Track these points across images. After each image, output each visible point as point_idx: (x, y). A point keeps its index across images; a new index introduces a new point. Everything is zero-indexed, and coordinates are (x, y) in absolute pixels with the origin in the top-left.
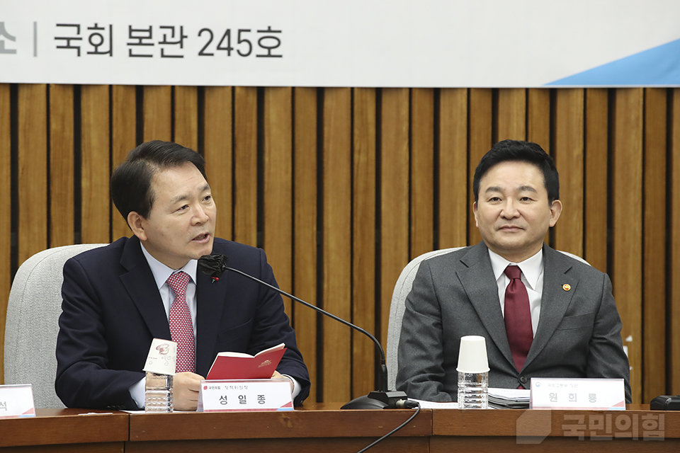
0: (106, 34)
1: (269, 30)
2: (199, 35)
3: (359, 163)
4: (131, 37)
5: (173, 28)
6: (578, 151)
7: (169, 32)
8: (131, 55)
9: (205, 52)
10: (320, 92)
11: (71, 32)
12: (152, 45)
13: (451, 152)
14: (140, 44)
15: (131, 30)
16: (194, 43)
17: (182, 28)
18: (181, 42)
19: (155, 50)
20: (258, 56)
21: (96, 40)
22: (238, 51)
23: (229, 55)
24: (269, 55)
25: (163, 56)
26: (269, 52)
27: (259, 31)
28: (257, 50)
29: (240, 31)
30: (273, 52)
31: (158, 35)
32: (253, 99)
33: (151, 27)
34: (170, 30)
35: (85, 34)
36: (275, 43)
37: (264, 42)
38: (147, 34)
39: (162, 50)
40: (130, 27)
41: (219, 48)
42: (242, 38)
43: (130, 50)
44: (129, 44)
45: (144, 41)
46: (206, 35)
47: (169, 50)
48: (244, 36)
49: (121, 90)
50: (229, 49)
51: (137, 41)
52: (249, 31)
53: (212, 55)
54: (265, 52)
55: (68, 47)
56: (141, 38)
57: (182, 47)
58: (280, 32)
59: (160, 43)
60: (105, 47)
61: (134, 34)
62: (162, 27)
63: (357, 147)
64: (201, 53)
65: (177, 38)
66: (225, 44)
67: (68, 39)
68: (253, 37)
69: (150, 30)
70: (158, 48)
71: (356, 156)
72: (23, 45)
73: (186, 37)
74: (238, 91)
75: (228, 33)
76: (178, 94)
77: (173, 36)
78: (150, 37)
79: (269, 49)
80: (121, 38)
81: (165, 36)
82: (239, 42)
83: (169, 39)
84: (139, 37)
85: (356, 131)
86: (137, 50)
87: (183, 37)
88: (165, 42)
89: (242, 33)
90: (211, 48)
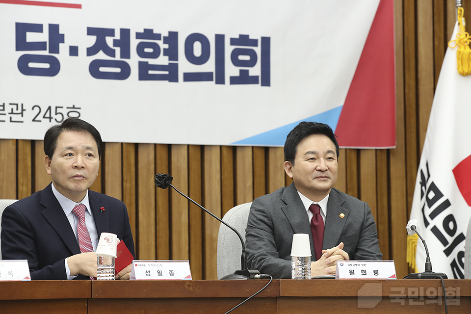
1: (74, 107)
2: (33, 109)
3: (126, 188)
5: (17, 105)
7: (15, 107)
9: (36, 119)
12: (5, 114)
16: (30, 114)
17: (22, 105)
18: (22, 113)
19: (6, 118)
22: (56, 120)
23: (50, 121)
25: (11, 121)
27: (68, 108)
29: (56, 107)
31: (8, 109)
33: (4, 104)
36: (77, 115)
37: (71, 114)
38: (1, 108)
39: (11, 118)
41: (44, 117)
42: (58, 112)
45: (0, 112)
46: (37, 110)
47: (15, 118)
48: (59, 110)
50: (50, 118)
52: (62, 107)
53: (40, 121)
57: (22, 116)
58: (80, 108)
59: (9, 113)
62: (10, 104)
63: (125, 178)
64: (34, 120)
65: (20, 111)
66: (48, 115)
68: (65, 111)
69: (4, 106)
70: (8, 116)
71: (124, 184)
73: (25, 110)
75: (50, 108)
76: (20, 144)
77: (17, 110)
78: (4, 110)
81: (12, 109)
82: (56, 114)
83: (15, 111)
85: (124, 169)
87: (23, 110)
88: (12, 113)
89: (58, 109)
90: (40, 117)
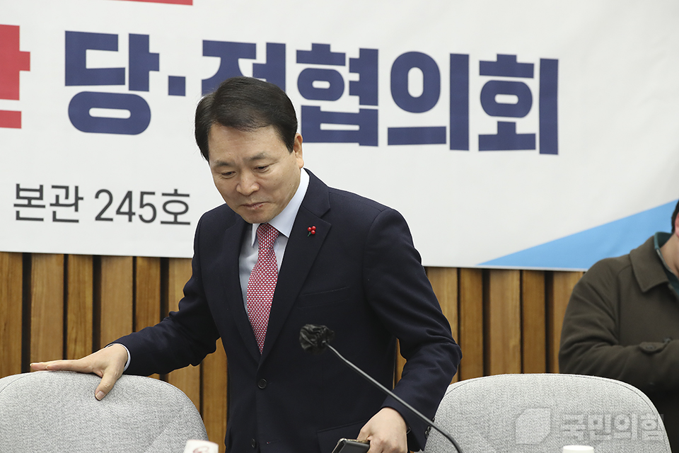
1: (176, 193)
2: (97, 196)
4: (18, 197)
5: (67, 188)
7: (62, 192)
8: (18, 218)
9: (103, 216)
12: (44, 207)
14: (29, 205)
15: (19, 189)
16: (90, 207)
17: (77, 188)
18: (76, 205)
19: (46, 213)
20: (162, 223)
22: (140, 217)
23: (130, 220)
24: (176, 222)
25: (55, 219)
26: (176, 218)
27: (164, 194)
28: (162, 215)
29: (143, 194)
30: (180, 218)
31: (49, 197)
32: (156, 272)
33: (41, 186)
34: (63, 191)
36: (181, 208)
37: (170, 207)
38: (37, 194)
39: (54, 213)
40: (18, 185)
41: (118, 212)
42: (145, 202)
43: (18, 213)
44: (16, 205)
45: (34, 202)
46: (104, 198)
47: (62, 213)
48: (147, 199)
49: (6, 259)
50: (130, 214)
51: (26, 202)
52: (153, 193)
53: (111, 220)
54: (171, 218)
56: (30, 199)
57: (76, 210)
58: (188, 196)
59: (52, 205)
61: (22, 194)
62: (53, 187)
64: (98, 218)
65: (72, 200)
66: (125, 208)
68: (158, 201)
69: (41, 190)
70: (49, 210)
73: (82, 199)
74: (139, 262)
75: (129, 195)
76: (72, 264)
77: (67, 197)
78: (41, 198)
79: (176, 214)
81: (57, 197)
82: (142, 206)
83: (62, 201)
84: (28, 197)
86: (25, 212)
87: (78, 198)
88: (57, 204)
89: (145, 197)
90: (110, 213)
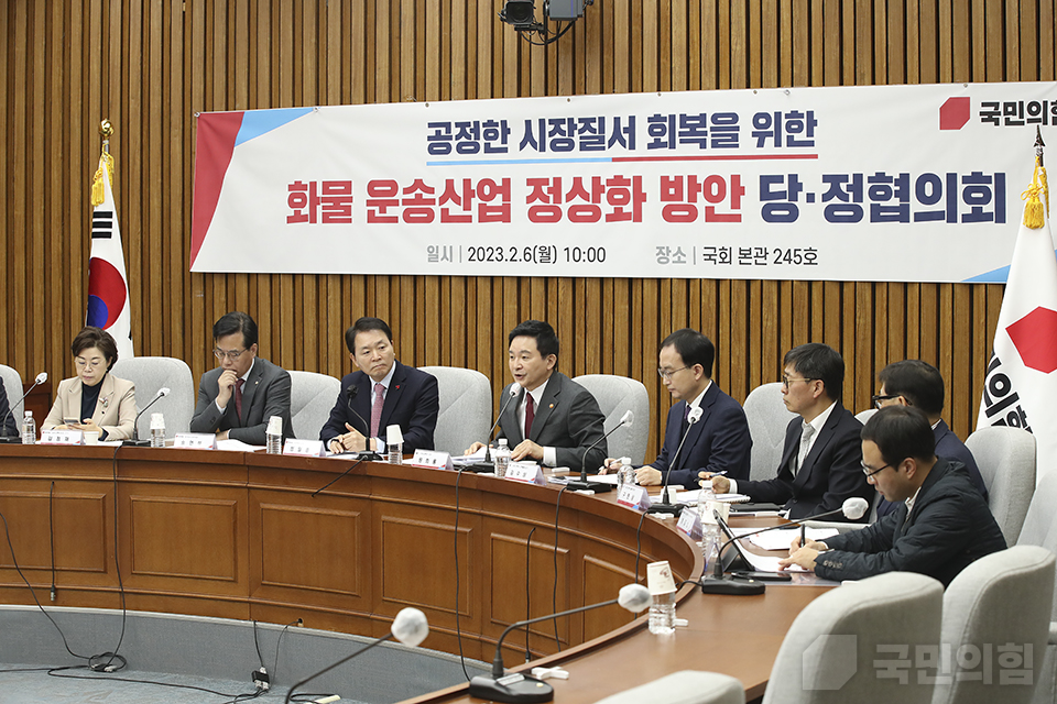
0: (728, 252)
1: (810, 250)
2: (775, 252)
4: (740, 254)
5: (761, 249)
6: (983, 320)
7: (759, 251)
8: (741, 264)
9: (778, 261)
10: (841, 283)
11: (711, 252)
12: (751, 258)
13: (912, 319)
14: (745, 258)
15: (740, 250)
16: (772, 257)
17: (765, 249)
18: (765, 257)
19: (752, 261)
20: (805, 264)
21: (723, 255)
22: (795, 261)
23: (790, 263)
24: (811, 263)
25: (756, 264)
27: (805, 250)
28: (804, 260)
29: (795, 250)
30: (813, 262)
31: (754, 253)
32: (806, 287)
33: (750, 248)
35: (718, 252)
36: (813, 256)
37: (808, 256)
38: (748, 252)
39: (756, 261)
40: (740, 248)
41: (785, 259)
43: (740, 261)
44: (739, 258)
45: (747, 256)
46: (778, 252)
47: (760, 260)
48: (797, 253)
50: (790, 260)
51: (743, 256)
52: (800, 250)
53: (781, 263)
54: (809, 262)
55: (710, 259)
57: (766, 259)
58: (816, 251)
59: (755, 257)
60: (727, 260)
61: (742, 252)
62: (755, 248)
64: (776, 262)
65: (763, 254)
66: (787, 257)
67: (710, 255)
68: (802, 254)
69: (750, 250)
70: (754, 259)
72: (689, 259)
73: (768, 253)
74: (794, 283)
75: (789, 251)
76: (764, 284)
77: (761, 253)
78: (750, 254)
79: (811, 260)
80: (735, 254)
81: (757, 253)
82: (795, 256)
83: (759, 255)
84: (744, 254)
86: (743, 261)
87: (766, 253)
88: (757, 256)
90: (781, 260)
